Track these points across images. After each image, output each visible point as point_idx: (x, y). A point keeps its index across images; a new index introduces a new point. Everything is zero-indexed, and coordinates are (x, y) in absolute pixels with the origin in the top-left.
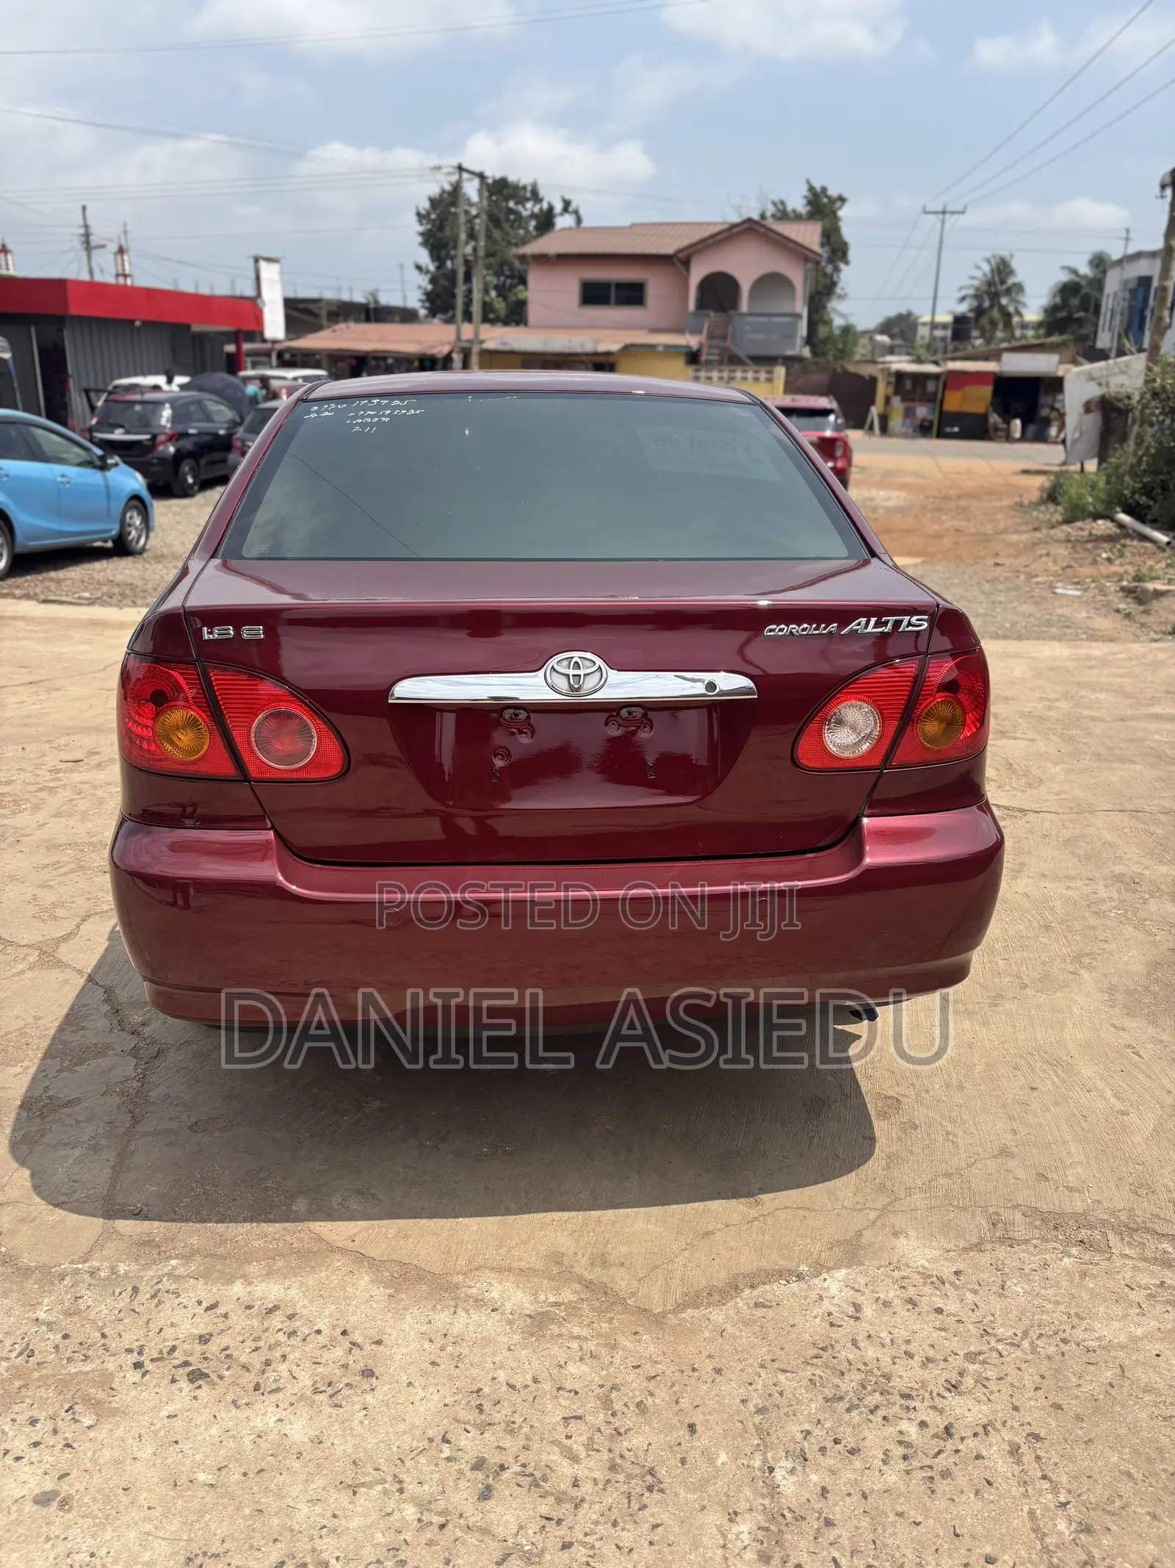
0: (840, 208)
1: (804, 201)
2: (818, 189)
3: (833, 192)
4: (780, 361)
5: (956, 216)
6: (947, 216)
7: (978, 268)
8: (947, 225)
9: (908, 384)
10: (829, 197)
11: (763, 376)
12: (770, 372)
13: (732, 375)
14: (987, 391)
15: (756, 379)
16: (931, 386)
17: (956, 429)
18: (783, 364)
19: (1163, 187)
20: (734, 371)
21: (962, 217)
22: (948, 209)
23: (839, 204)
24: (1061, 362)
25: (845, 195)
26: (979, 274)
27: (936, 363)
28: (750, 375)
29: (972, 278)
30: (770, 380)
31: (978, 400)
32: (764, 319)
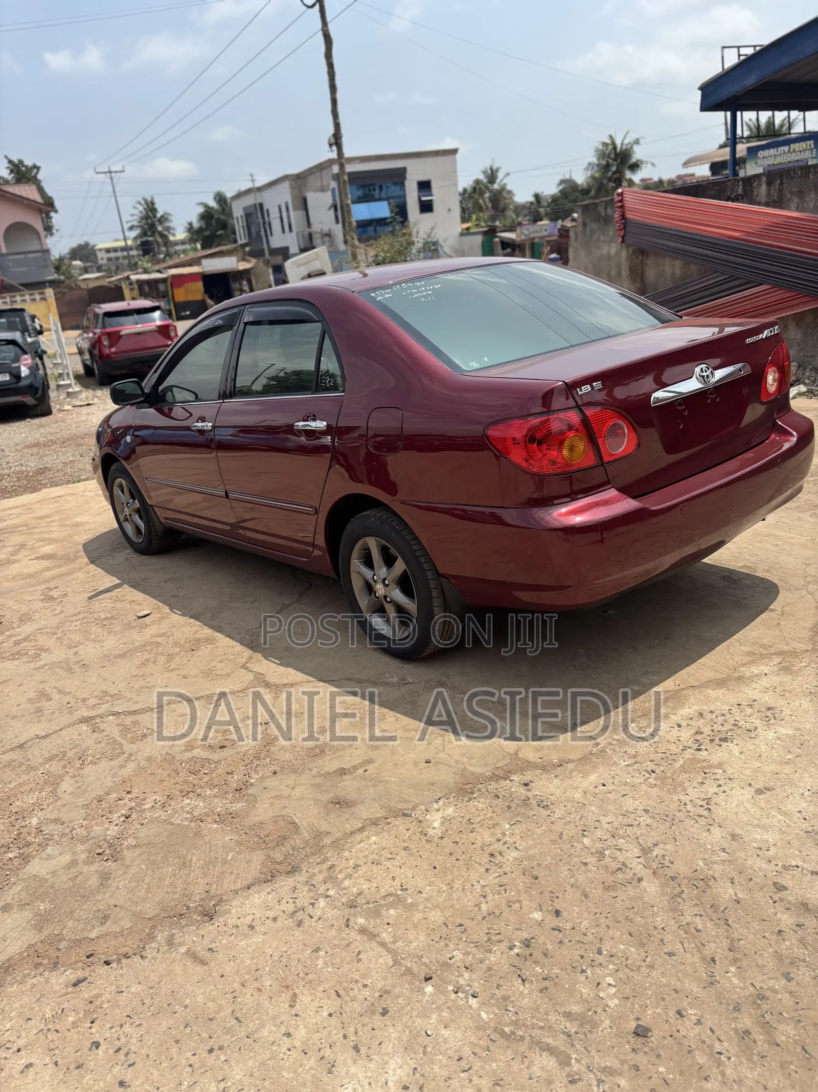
0: (37, 173)
1: (8, 171)
2: (16, 161)
3: (28, 162)
4: (47, 284)
5: (118, 174)
6: (113, 174)
7: (135, 208)
8: (115, 181)
9: (146, 288)
10: (26, 167)
11: (38, 297)
12: (41, 294)
13: (13, 299)
14: (200, 285)
15: (34, 300)
16: (162, 287)
17: (188, 313)
18: (50, 287)
19: (331, 145)
20: (14, 296)
21: (123, 174)
22: (112, 169)
23: (35, 171)
24: (238, 261)
25: (38, 164)
26: (136, 212)
27: (159, 271)
28: (27, 297)
29: (132, 215)
30: (44, 299)
31: (196, 291)
32: (22, 256)
